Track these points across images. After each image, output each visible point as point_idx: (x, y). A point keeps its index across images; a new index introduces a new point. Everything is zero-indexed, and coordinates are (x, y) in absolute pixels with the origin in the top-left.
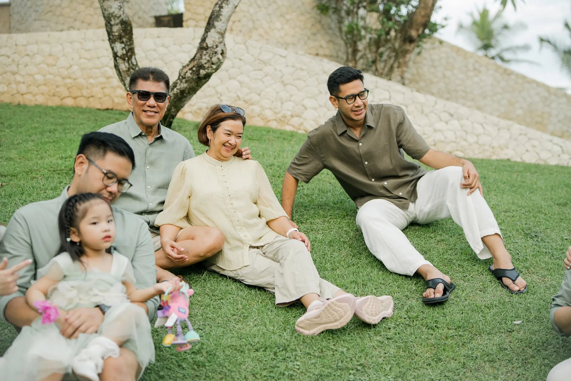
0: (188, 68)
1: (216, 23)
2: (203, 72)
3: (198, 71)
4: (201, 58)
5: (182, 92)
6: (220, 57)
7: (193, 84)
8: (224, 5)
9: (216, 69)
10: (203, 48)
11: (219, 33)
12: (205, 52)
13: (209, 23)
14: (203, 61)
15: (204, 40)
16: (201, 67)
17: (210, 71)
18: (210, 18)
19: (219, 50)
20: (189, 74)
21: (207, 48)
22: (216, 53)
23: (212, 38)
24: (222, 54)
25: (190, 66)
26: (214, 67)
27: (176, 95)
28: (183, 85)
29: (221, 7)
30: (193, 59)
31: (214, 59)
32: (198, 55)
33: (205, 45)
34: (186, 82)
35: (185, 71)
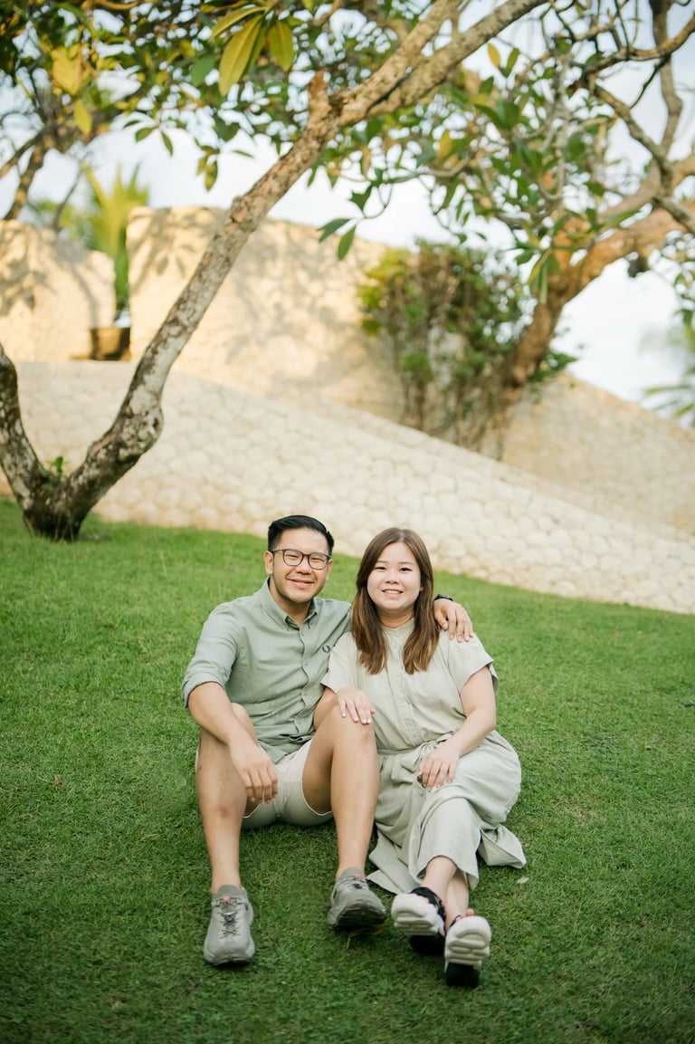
0: (100, 446)
1: (146, 377)
2: (123, 453)
3: (116, 452)
4: (121, 430)
5: (92, 482)
6: (152, 430)
7: (109, 471)
8: (159, 349)
9: (146, 450)
10: (125, 415)
11: (151, 392)
12: (127, 422)
13: (136, 377)
14: (125, 436)
15: (127, 402)
16: (120, 444)
17: (135, 451)
18: (139, 368)
19: (150, 419)
20: (102, 455)
21: (131, 416)
22: (145, 424)
23: (141, 401)
24: (156, 424)
25: (105, 442)
26: (142, 445)
27: (82, 487)
28: (93, 472)
29: (155, 352)
30: (109, 433)
31: (142, 434)
32: (118, 426)
33: (128, 410)
34: (98, 467)
35: (96, 449)
